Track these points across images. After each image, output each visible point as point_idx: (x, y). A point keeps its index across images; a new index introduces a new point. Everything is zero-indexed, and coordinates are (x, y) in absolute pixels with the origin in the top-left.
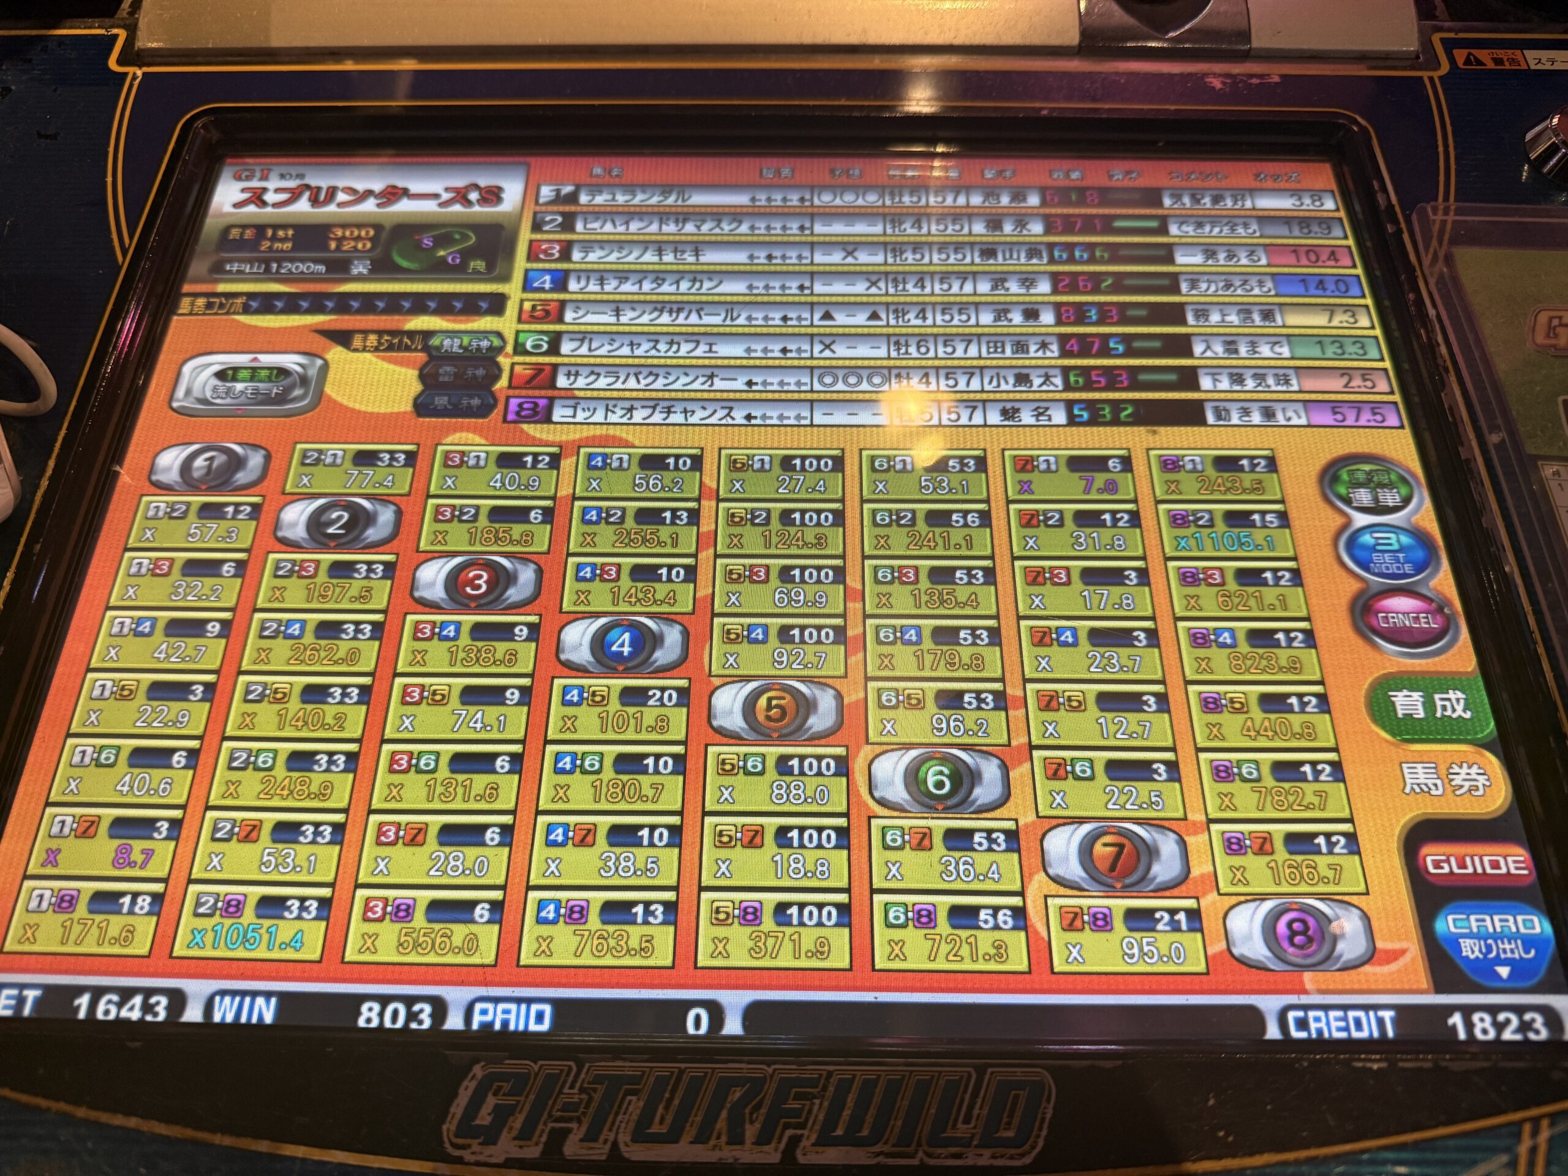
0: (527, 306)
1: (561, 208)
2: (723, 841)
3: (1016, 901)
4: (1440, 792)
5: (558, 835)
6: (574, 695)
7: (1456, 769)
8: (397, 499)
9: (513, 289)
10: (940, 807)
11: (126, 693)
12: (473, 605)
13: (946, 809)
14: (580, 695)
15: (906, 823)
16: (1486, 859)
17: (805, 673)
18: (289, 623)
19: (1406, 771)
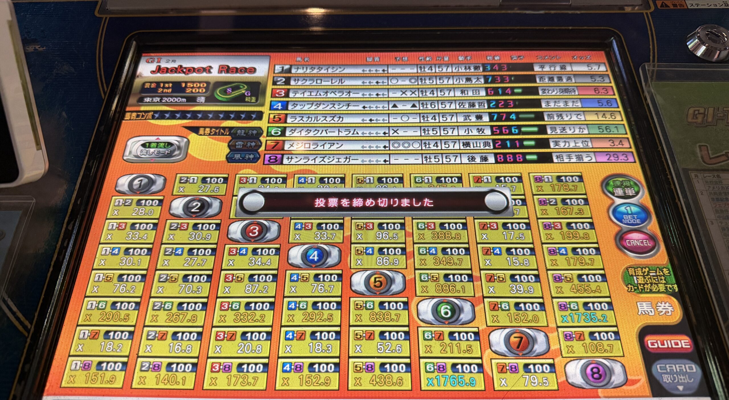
0: (272, 116)
1: (284, 75)
2: (358, 337)
3: (479, 361)
4: (653, 314)
5: (290, 336)
6: (295, 278)
7: (659, 304)
8: (220, 197)
9: (265, 109)
10: (447, 322)
11: (109, 279)
12: (253, 240)
13: (449, 323)
14: (298, 277)
15: (433, 329)
16: (673, 342)
17: (390, 267)
18: (177, 249)
19: (639, 305)
